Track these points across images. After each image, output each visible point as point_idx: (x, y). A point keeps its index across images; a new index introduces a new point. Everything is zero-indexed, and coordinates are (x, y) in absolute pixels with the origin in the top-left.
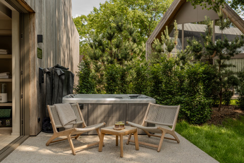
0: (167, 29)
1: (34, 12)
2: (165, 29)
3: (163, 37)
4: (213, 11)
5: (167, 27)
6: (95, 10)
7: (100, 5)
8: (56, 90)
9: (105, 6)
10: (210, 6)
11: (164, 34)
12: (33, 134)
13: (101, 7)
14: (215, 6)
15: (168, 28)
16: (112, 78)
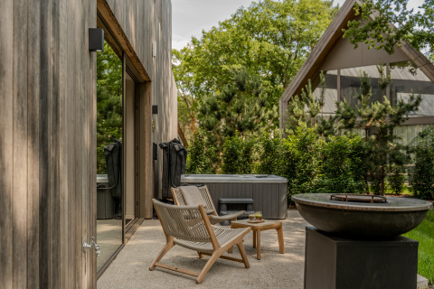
0: (310, 84)
1: (150, 81)
2: (307, 84)
3: (304, 94)
4: (385, 51)
5: (309, 80)
6: (194, 41)
7: (203, 32)
8: (173, 168)
9: (212, 38)
10: (380, 44)
11: (305, 91)
12: (149, 217)
13: (205, 36)
14: (387, 45)
15: (312, 83)
16: (232, 155)
